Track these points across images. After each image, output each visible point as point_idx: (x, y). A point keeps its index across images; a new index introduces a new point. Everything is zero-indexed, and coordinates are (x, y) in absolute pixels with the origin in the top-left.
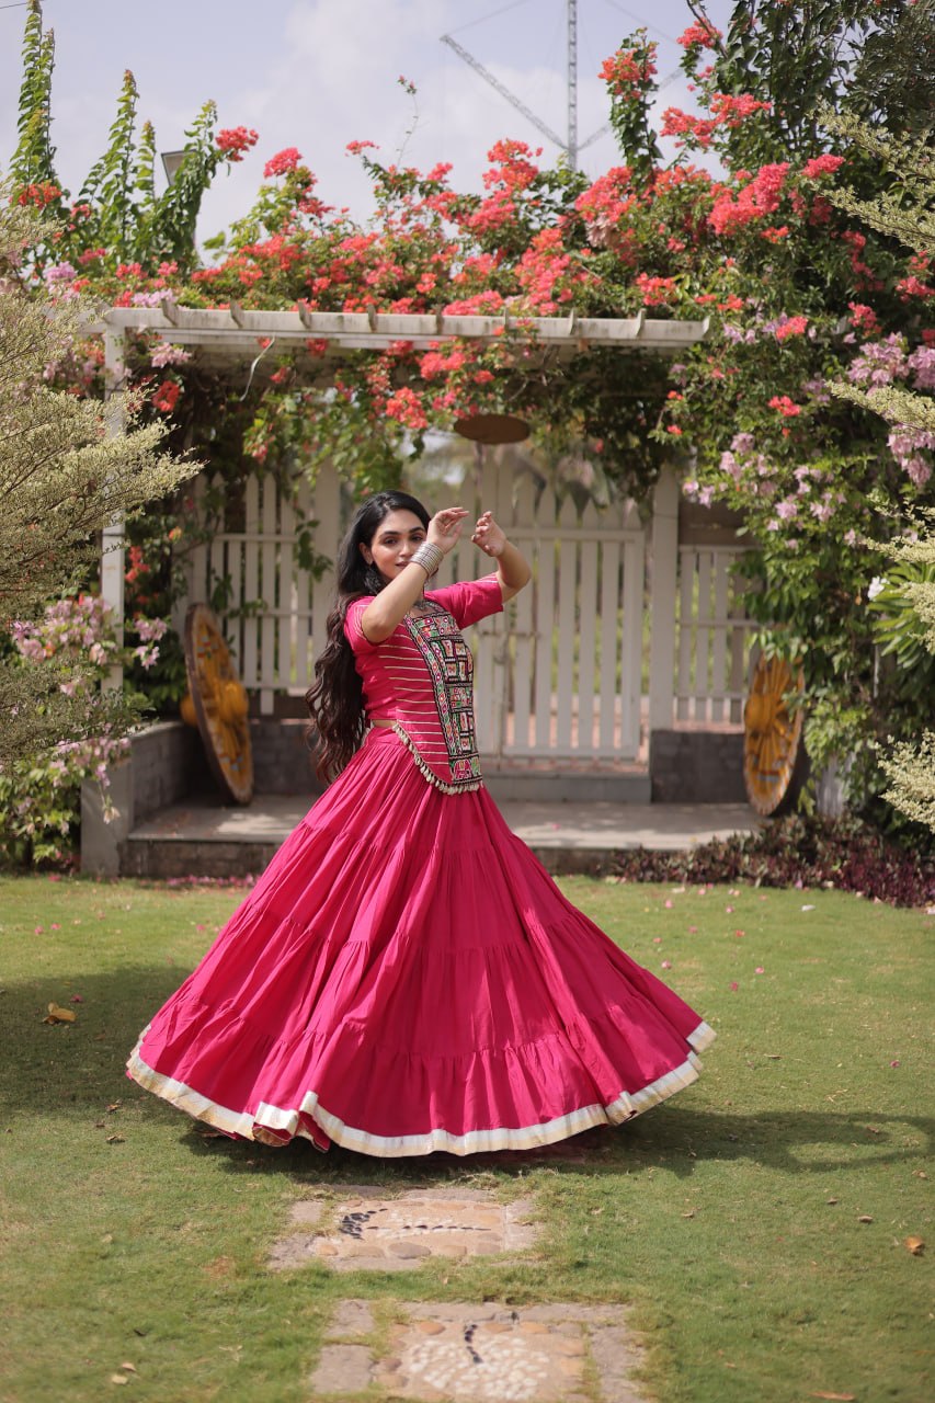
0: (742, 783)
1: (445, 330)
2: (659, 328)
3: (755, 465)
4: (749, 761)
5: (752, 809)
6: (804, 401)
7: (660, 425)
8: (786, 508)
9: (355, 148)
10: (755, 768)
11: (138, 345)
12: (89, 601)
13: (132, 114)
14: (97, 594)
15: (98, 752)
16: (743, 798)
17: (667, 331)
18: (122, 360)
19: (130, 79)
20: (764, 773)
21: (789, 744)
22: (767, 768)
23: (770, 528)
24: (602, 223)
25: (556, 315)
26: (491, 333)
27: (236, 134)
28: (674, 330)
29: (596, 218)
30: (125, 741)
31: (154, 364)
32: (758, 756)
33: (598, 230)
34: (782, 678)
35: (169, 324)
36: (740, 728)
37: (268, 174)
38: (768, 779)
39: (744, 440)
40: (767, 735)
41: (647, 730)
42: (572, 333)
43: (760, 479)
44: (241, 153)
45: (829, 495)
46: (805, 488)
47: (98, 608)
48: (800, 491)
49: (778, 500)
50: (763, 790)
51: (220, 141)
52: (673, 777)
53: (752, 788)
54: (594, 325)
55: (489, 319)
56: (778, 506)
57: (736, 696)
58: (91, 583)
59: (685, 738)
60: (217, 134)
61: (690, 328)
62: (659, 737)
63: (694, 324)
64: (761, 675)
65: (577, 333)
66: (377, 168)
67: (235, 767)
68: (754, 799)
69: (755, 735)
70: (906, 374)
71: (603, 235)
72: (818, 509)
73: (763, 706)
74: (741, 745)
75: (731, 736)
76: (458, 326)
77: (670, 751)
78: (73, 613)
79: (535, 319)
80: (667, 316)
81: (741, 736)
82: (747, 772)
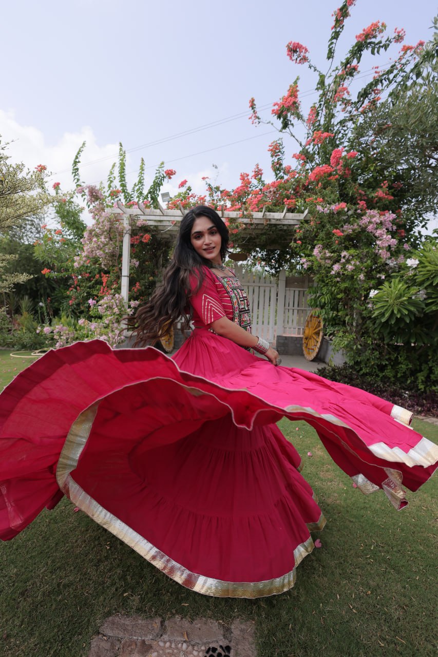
0: (302, 351)
1: (224, 216)
2: (290, 215)
3: (325, 253)
4: (305, 345)
5: (305, 358)
6: (343, 231)
7: (293, 242)
8: (336, 267)
9: (204, 178)
10: (306, 347)
11: (133, 219)
12: (117, 295)
13: (143, 170)
14: (119, 294)
15: (114, 341)
16: (303, 355)
17: (292, 217)
18: (128, 225)
19: (143, 160)
20: (309, 349)
21: (317, 342)
22: (310, 348)
23: (331, 273)
24: (272, 190)
25: (258, 212)
26: (238, 217)
27: (170, 170)
28: (295, 216)
29: (270, 188)
30: (122, 337)
31: (137, 225)
32: (307, 344)
33: (270, 192)
34: (315, 324)
35: (143, 214)
36: (301, 336)
37: (179, 187)
38: (310, 351)
39: (320, 247)
40: (311, 339)
41: (276, 336)
42: (263, 217)
43: (326, 258)
44: (171, 176)
45: (353, 262)
46: (343, 260)
47: (119, 297)
48: (341, 262)
49: (332, 265)
50: (309, 353)
51: (165, 172)
52: (282, 348)
53: (305, 352)
54: (270, 214)
55: (238, 212)
56: (333, 266)
57: (299, 327)
58: (118, 290)
59: (286, 338)
60: (165, 170)
61: (300, 215)
62: (279, 337)
63: (301, 214)
64: (308, 322)
65: (265, 217)
66: (209, 185)
67: (168, 343)
68: (305, 356)
69: (306, 339)
70: (379, 222)
71: (272, 193)
72: (350, 267)
73: (309, 331)
74: (302, 340)
75: (298, 337)
76: (228, 215)
77: (282, 341)
78: (112, 298)
79: (252, 213)
80: (293, 212)
81: (301, 338)
82: (304, 348)
